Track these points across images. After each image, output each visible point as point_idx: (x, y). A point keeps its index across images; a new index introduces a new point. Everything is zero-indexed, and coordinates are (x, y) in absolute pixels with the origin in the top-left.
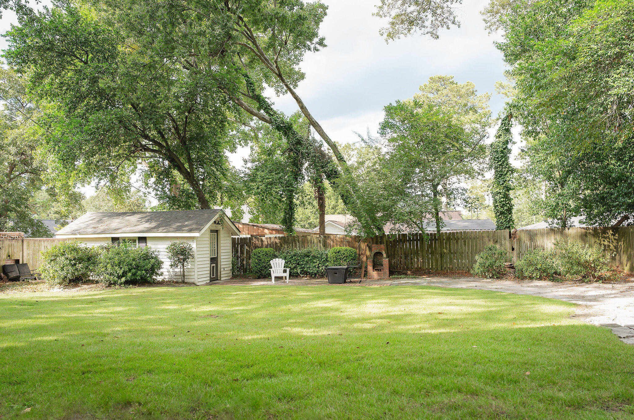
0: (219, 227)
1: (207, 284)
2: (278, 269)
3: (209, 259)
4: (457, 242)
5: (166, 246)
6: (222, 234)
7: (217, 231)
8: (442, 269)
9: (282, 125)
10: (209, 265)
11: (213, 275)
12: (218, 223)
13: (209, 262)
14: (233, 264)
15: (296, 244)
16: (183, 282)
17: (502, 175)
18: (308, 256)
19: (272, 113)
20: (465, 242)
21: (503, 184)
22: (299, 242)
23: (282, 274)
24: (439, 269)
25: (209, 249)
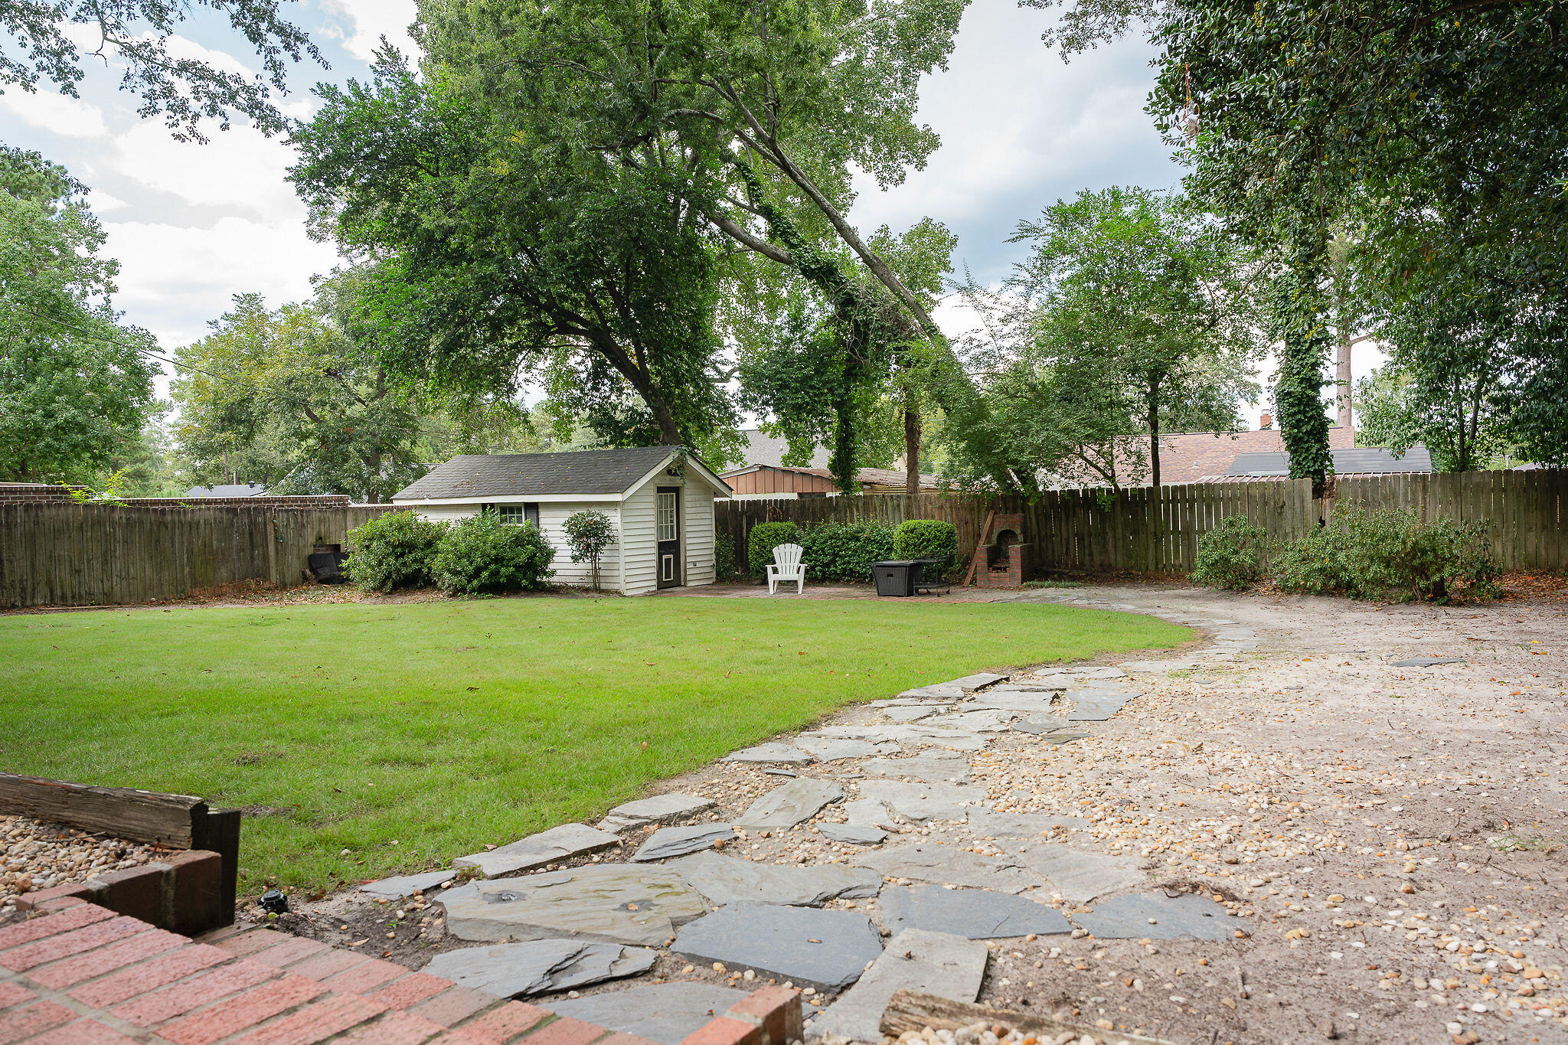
0: (677, 481)
1: (650, 595)
2: (788, 564)
3: (655, 544)
4: (1192, 507)
5: (563, 521)
6: (689, 498)
7: (677, 490)
8: (1157, 568)
9: (813, 267)
10: (655, 557)
11: (668, 575)
12: (676, 474)
13: (655, 551)
14: (717, 554)
15: (852, 512)
16: (598, 590)
17: (1299, 351)
18: (858, 539)
19: (794, 241)
20: (1209, 507)
21: (1299, 373)
22: (858, 510)
23: (793, 576)
24: (1152, 567)
25: (653, 525)
